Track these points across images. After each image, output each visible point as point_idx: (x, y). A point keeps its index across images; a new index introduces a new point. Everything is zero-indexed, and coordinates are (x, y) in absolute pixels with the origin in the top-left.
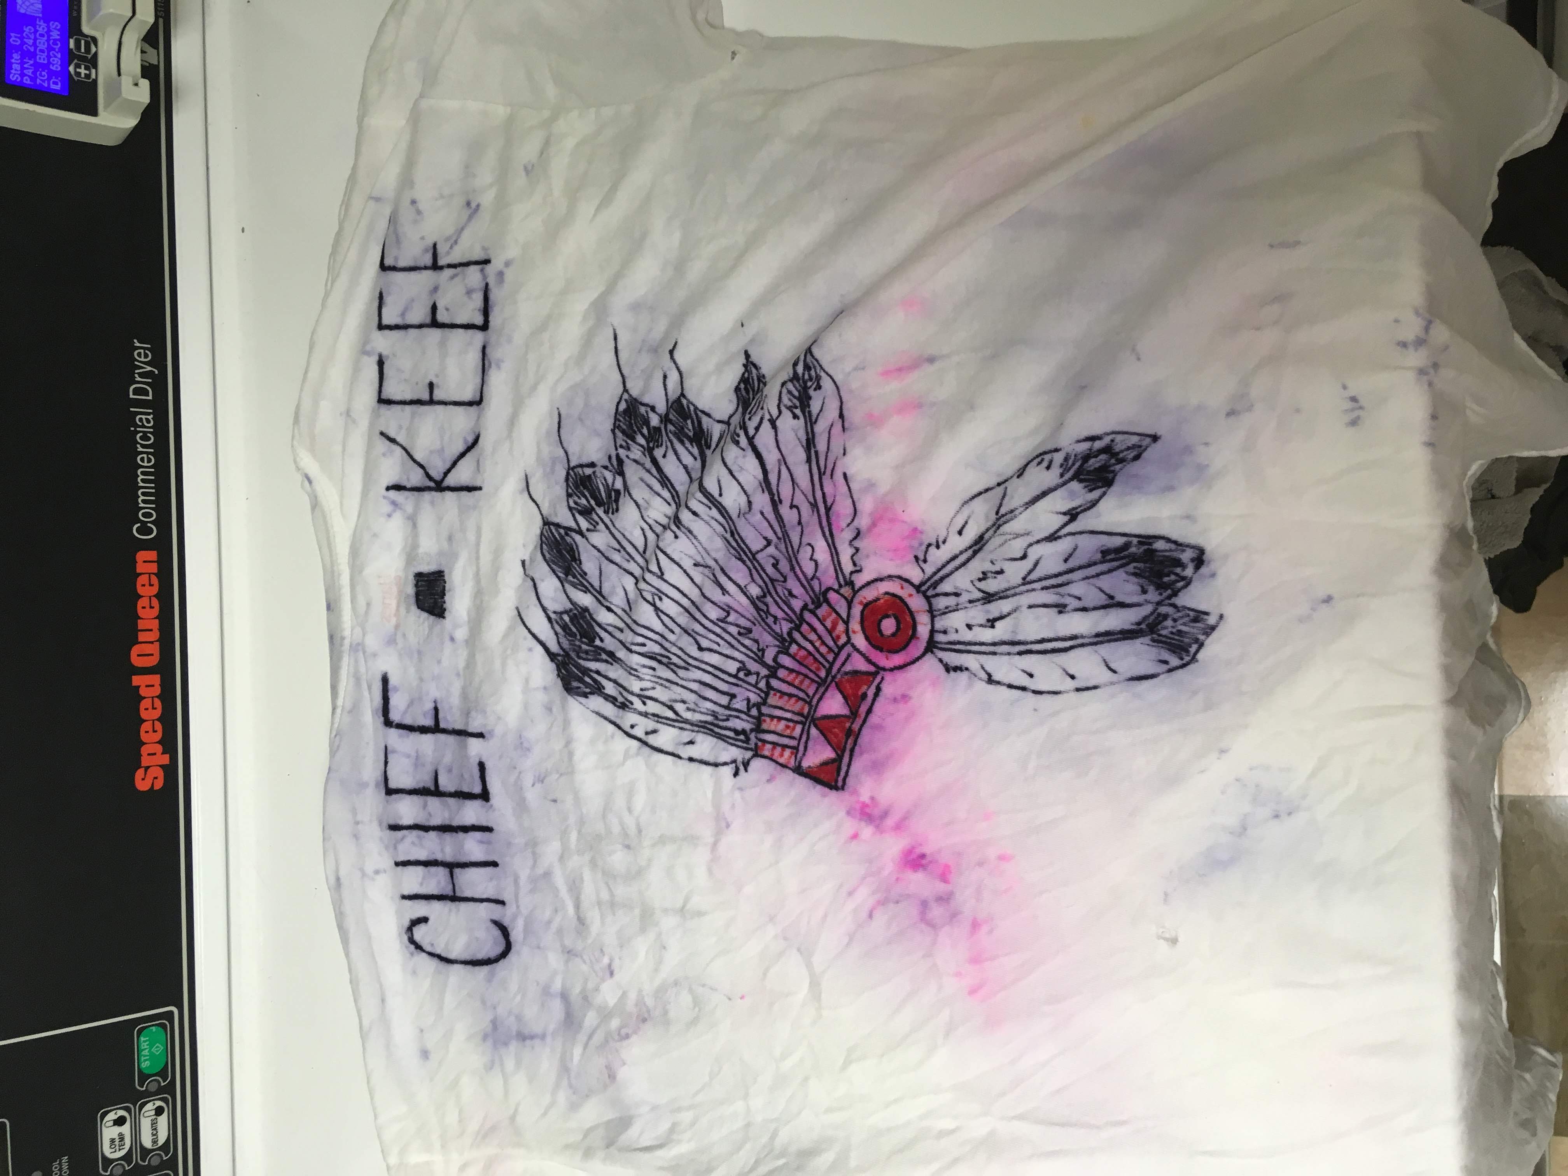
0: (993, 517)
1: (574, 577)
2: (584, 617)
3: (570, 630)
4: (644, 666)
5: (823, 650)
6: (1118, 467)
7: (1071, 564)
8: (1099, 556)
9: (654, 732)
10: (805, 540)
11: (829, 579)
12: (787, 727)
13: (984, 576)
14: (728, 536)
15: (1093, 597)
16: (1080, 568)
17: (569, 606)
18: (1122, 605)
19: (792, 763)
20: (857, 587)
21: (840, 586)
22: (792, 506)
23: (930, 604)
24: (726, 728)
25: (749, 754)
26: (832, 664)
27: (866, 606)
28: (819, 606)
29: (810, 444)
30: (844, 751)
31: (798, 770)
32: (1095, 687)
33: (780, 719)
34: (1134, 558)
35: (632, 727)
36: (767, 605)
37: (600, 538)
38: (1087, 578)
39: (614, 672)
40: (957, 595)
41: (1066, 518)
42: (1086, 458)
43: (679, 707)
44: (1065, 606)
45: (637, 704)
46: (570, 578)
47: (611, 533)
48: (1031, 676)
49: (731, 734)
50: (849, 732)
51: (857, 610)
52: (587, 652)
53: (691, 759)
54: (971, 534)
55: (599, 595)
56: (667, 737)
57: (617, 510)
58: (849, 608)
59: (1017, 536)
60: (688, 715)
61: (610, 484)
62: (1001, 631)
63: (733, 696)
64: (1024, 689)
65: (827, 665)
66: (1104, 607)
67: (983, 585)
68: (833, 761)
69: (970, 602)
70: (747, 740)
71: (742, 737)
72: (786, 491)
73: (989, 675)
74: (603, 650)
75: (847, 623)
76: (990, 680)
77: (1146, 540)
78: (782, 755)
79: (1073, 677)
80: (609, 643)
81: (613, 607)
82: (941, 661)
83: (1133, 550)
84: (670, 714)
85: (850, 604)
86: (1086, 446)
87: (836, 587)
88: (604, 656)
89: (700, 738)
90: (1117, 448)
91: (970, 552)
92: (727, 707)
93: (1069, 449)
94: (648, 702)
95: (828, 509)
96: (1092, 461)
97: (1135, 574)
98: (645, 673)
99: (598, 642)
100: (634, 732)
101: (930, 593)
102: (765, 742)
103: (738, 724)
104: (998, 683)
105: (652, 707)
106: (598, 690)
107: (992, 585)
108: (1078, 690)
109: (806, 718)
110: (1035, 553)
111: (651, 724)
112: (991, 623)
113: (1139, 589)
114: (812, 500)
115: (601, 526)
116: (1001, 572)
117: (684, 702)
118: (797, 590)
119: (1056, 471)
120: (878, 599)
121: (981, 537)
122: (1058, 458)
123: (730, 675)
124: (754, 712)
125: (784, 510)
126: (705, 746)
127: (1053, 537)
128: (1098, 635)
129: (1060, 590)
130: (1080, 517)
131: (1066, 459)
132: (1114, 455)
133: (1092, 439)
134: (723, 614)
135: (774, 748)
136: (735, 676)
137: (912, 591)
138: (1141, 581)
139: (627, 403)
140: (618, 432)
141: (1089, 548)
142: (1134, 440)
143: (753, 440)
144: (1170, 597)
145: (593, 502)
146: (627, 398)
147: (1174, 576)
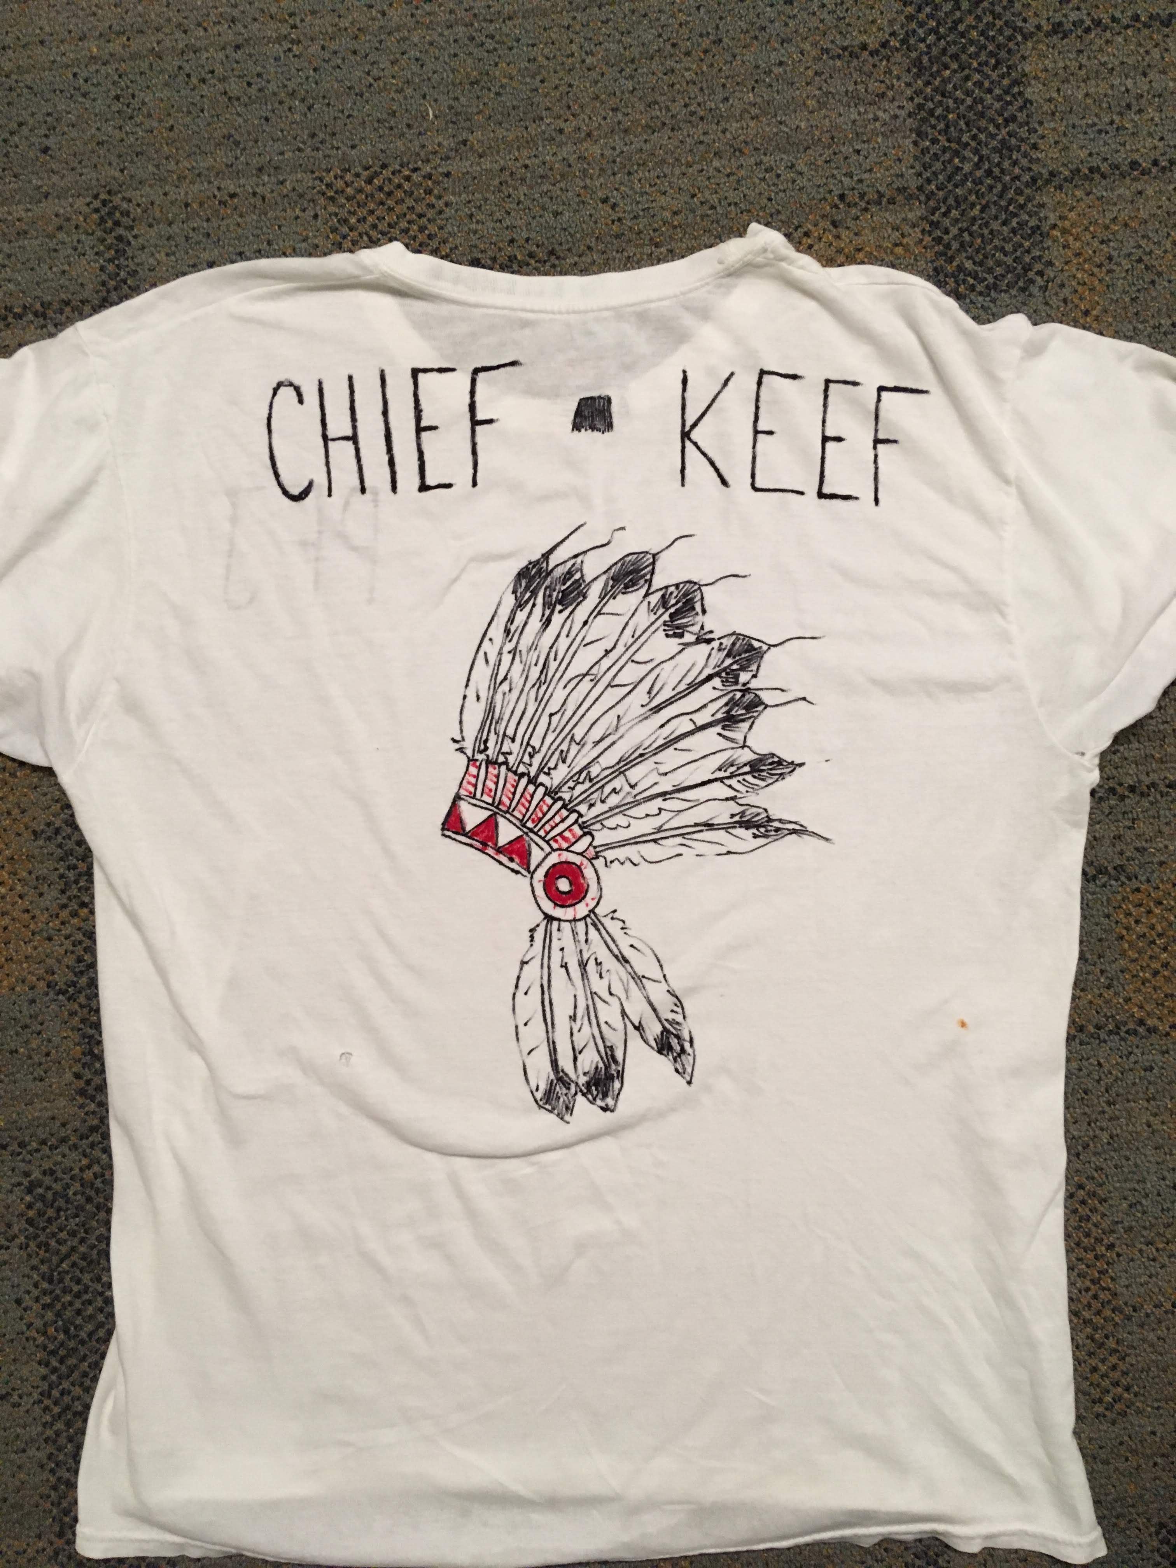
0: (640, 974)
1: (612, 587)
2: (578, 595)
3: (569, 579)
4: (538, 657)
5: (548, 828)
6: (671, 1057)
7: (604, 1027)
8: (608, 1044)
9: (487, 661)
10: (632, 821)
11: (602, 837)
12: (491, 790)
13: (598, 964)
14: (640, 751)
15: (580, 1040)
16: (601, 1032)
17: (588, 579)
18: (575, 1059)
19: (463, 792)
20: (594, 861)
21: (595, 847)
22: (660, 809)
23: (579, 920)
24: (489, 731)
25: (470, 754)
26: (536, 834)
27: (579, 867)
28: (581, 827)
29: (709, 826)
30: (470, 838)
31: (457, 798)
32: (518, 1039)
33: (497, 783)
34: (607, 1067)
35: (491, 640)
36: (583, 783)
37: (643, 619)
38: (594, 1037)
39: (535, 623)
40: (587, 941)
41: (637, 1024)
42: (678, 1037)
43: (505, 687)
44: (575, 1020)
45: (509, 646)
46: (611, 583)
47: (649, 627)
48: (526, 993)
49: (484, 738)
50: (485, 845)
51: (577, 860)
52: (550, 596)
53: (465, 697)
54: (628, 953)
55: (597, 612)
56: (482, 673)
57: (667, 636)
58: (578, 854)
59: (627, 991)
60: (499, 697)
61: (689, 629)
62: (558, 974)
63: (513, 740)
64: (517, 987)
65: (536, 830)
66: (574, 1049)
67: (592, 962)
68: (464, 829)
69: (581, 951)
70: (481, 752)
71: (482, 747)
72: (672, 804)
73: (527, 963)
74: (552, 613)
75: (567, 850)
76: (524, 963)
77: (621, 1075)
78: (469, 783)
79: (526, 1024)
80: (558, 619)
81: (586, 627)
82: (538, 926)
83: (613, 1067)
84: (500, 677)
85: (581, 854)
86: (687, 1038)
87: (594, 844)
88: (547, 612)
89: (482, 705)
90: (683, 1057)
91: (616, 952)
92: (505, 735)
93: (684, 1025)
94: (511, 656)
95: (655, 841)
96: (676, 1041)
97: (597, 1068)
98: (533, 656)
99: (559, 607)
100: (486, 641)
101: (588, 920)
102: (479, 768)
103: (491, 744)
104: (521, 969)
105: (507, 658)
106: (520, 606)
107: (591, 967)
108: (517, 1027)
109: (497, 807)
110: (613, 1001)
111: (492, 658)
112: (565, 966)
113: (586, 1070)
114: (664, 827)
115: (653, 617)
116: (601, 977)
117: (510, 690)
118: (595, 811)
119: (671, 1016)
120: (584, 878)
121: (627, 961)
122: (679, 1018)
123: (530, 739)
124: (501, 759)
125: (659, 802)
126: (475, 714)
127: (624, 1014)
128: (554, 1043)
129: (586, 1018)
130: (637, 1033)
131: (678, 1023)
132: (679, 1055)
133: (691, 1041)
134: (578, 738)
135: (474, 776)
136: (528, 744)
137: (591, 907)
138: (592, 1072)
139: (760, 647)
140: (734, 637)
141: (615, 1039)
142: (689, 1070)
143: (721, 780)
144: (581, 1091)
145: (672, 610)
146: (765, 647)
147: (595, 1093)
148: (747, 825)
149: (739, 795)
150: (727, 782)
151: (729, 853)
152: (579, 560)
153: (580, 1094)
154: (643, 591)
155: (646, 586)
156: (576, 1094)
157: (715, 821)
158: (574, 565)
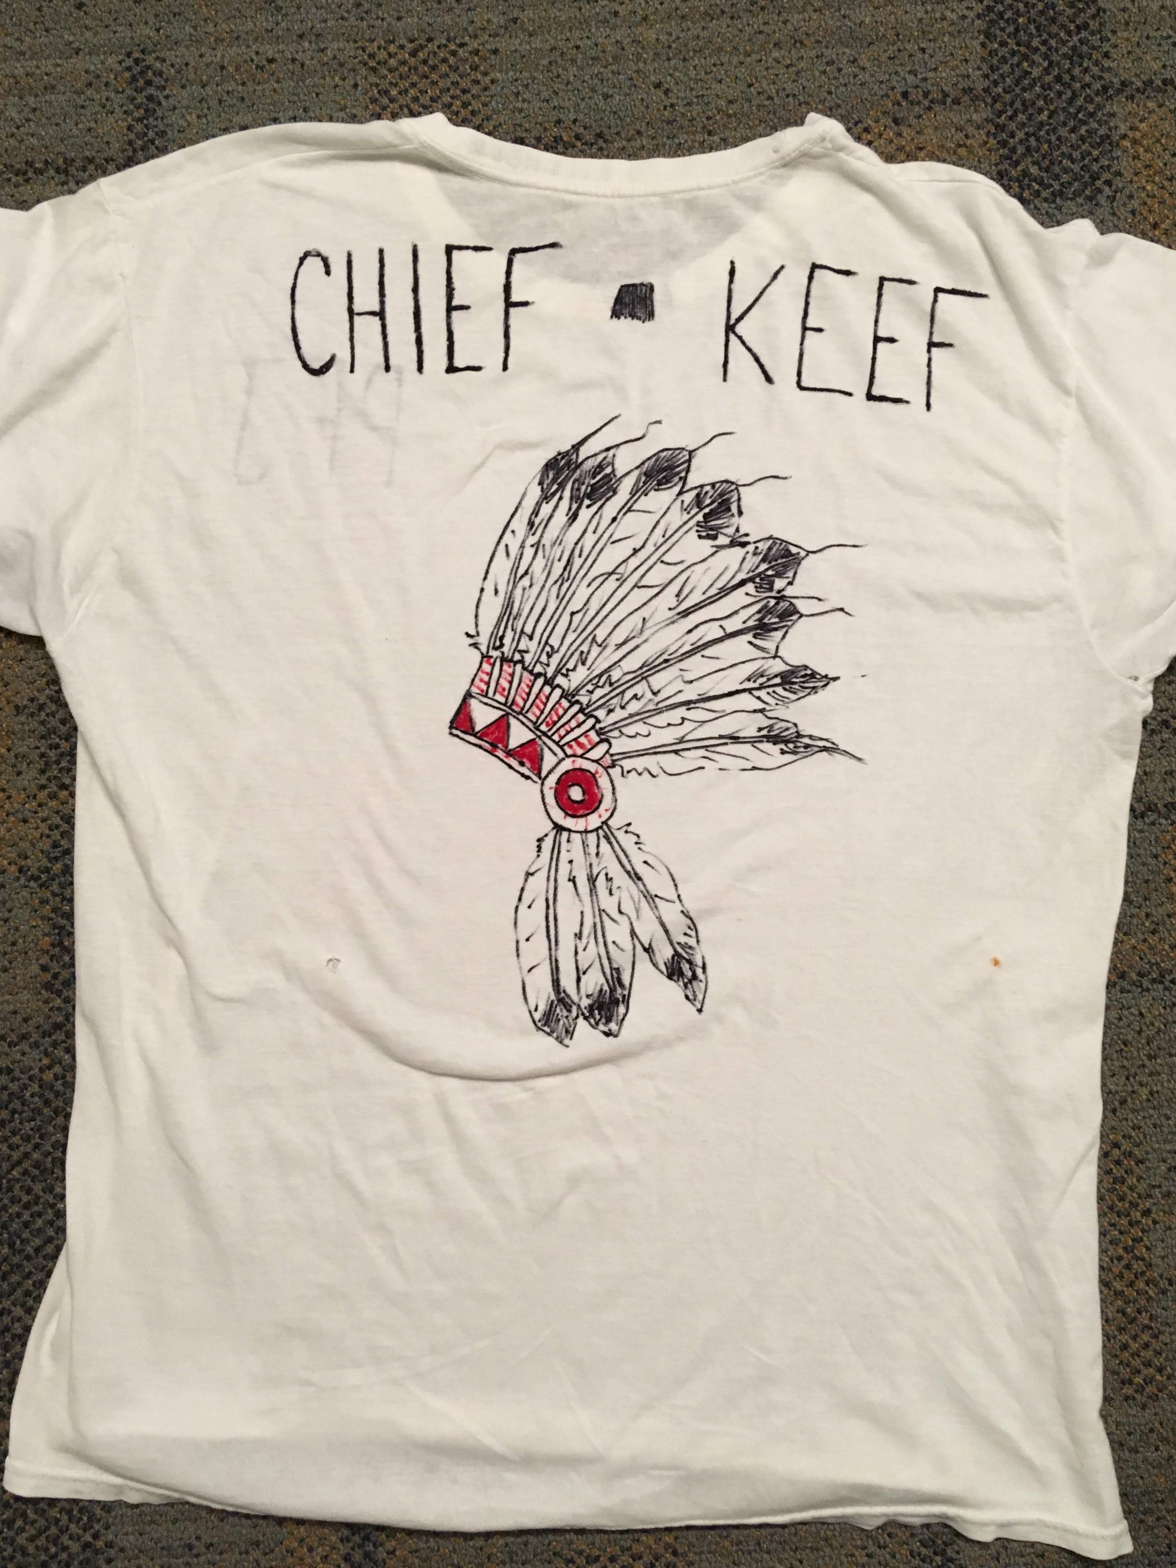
0: (653, 893)
1: (645, 483)
2: (608, 489)
3: (599, 473)
4: (563, 552)
5: (562, 732)
6: (681, 983)
7: (611, 947)
8: (615, 966)
9: (508, 554)
10: (653, 730)
11: (619, 745)
12: (504, 689)
13: (609, 879)
14: (665, 657)
15: (585, 959)
16: (607, 952)
17: (619, 474)
18: (579, 980)
19: (474, 690)
20: (610, 770)
21: (612, 755)
22: (683, 719)
23: (591, 831)
24: (506, 627)
25: (484, 650)
26: (550, 738)
27: (593, 775)
28: (598, 734)
29: (735, 739)
30: (480, 738)
31: (468, 695)
32: (518, 955)
33: (511, 683)
34: (612, 990)
35: (513, 532)
36: (602, 687)
37: (676, 518)
38: (600, 957)
39: (561, 517)
40: (597, 854)
41: (647, 946)
42: (690, 962)
43: (526, 582)
44: (580, 938)
45: (532, 540)
46: (643, 478)
47: (680, 527)
48: (529, 907)
49: (500, 633)
50: (494, 746)
51: (592, 767)
52: (578, 489)
53: (482, 590)
54: (641, 869)
55: (627, 509)
56: (502, 567)
57: (700, 537)
58: (593, 761)
59: (637, 911)
60: (518, 592)
61: (723, 531)
62: (565, 887)
63: (531, 638)
64: (520, 899)
65: (550, 734)
66: (577, 968)
67: (602, 877)
68: (473, 729)
69: (591, 865)
70: (496, 648)
71: (498, 643)
72: (696, 714)
73: (532, 874)
74: (579, 508)
75: (581, 756)
76: (529, 874)
77: (626, 1000)
78: (481, 680)
79: (527, 940)
80: (585, 514)
81: (615, 524)
82: (546, 835)
83: (619, 990)
84: (521, 571)
85: (596, 761)
86: (700, 964)
87: (612, 751)
88: (575, 506)
89: (499, 602)
90: (695, 983)
91: (629, 868)
92: (522, 632)
93: (697, 950)
94: (534, 549)
95: (676, 752)
96: (687, 966)
97: (601, 990)
98: (557, 551)
99: (587, 502)
100: (508, 532)
101: (600, 831)
102: (493, 665)
103: (507, 641)
104: (526, 880)
105: (529, 552)
106: (546, 497)
107: (601, 882)
108: (517, 942)
109: (510, 707)
110: (623, 920)
111: (514, 551)
112: (573, 880)
113: (590, 993)
114: (687, 738)
115: (686, 517)
116: (611, 894)
117: (531, 586)
118: (613, 717)
119: (683, 940)
120: (598, 787)
121: (639, 879)
122: (692, 942)
123: (548, 637)
124: (517, 657)
125: (682, 712)
126: (492, 609)
127: (633, 933)
128: (556, 961)
129: (592, 936)
130: (646, 955)
131: (690, 947)
132: (690, 981)
133: (704, 967)
134: (599, 640)
135: (487, 674)
136: (546, 643)
137: (604, 819)
138: (596, 995)
139: (798, 553)
140: (771, 541)
141: (622, 960)
142: (700, 997)
143: (750, 691)
144: (583, 1014)
145: (707, 510)
146: (803, 554)
147: (598, 1017)
148: (775, 739)
149: (768, 708)
150: (756, 693)
151: (754, 768)
152: (611, 453)
153: (581, 1018)
154: (677, 489)
155: (681, 484)
156: (577, 1017)
157: (741, 734)
158: (605, 458)
